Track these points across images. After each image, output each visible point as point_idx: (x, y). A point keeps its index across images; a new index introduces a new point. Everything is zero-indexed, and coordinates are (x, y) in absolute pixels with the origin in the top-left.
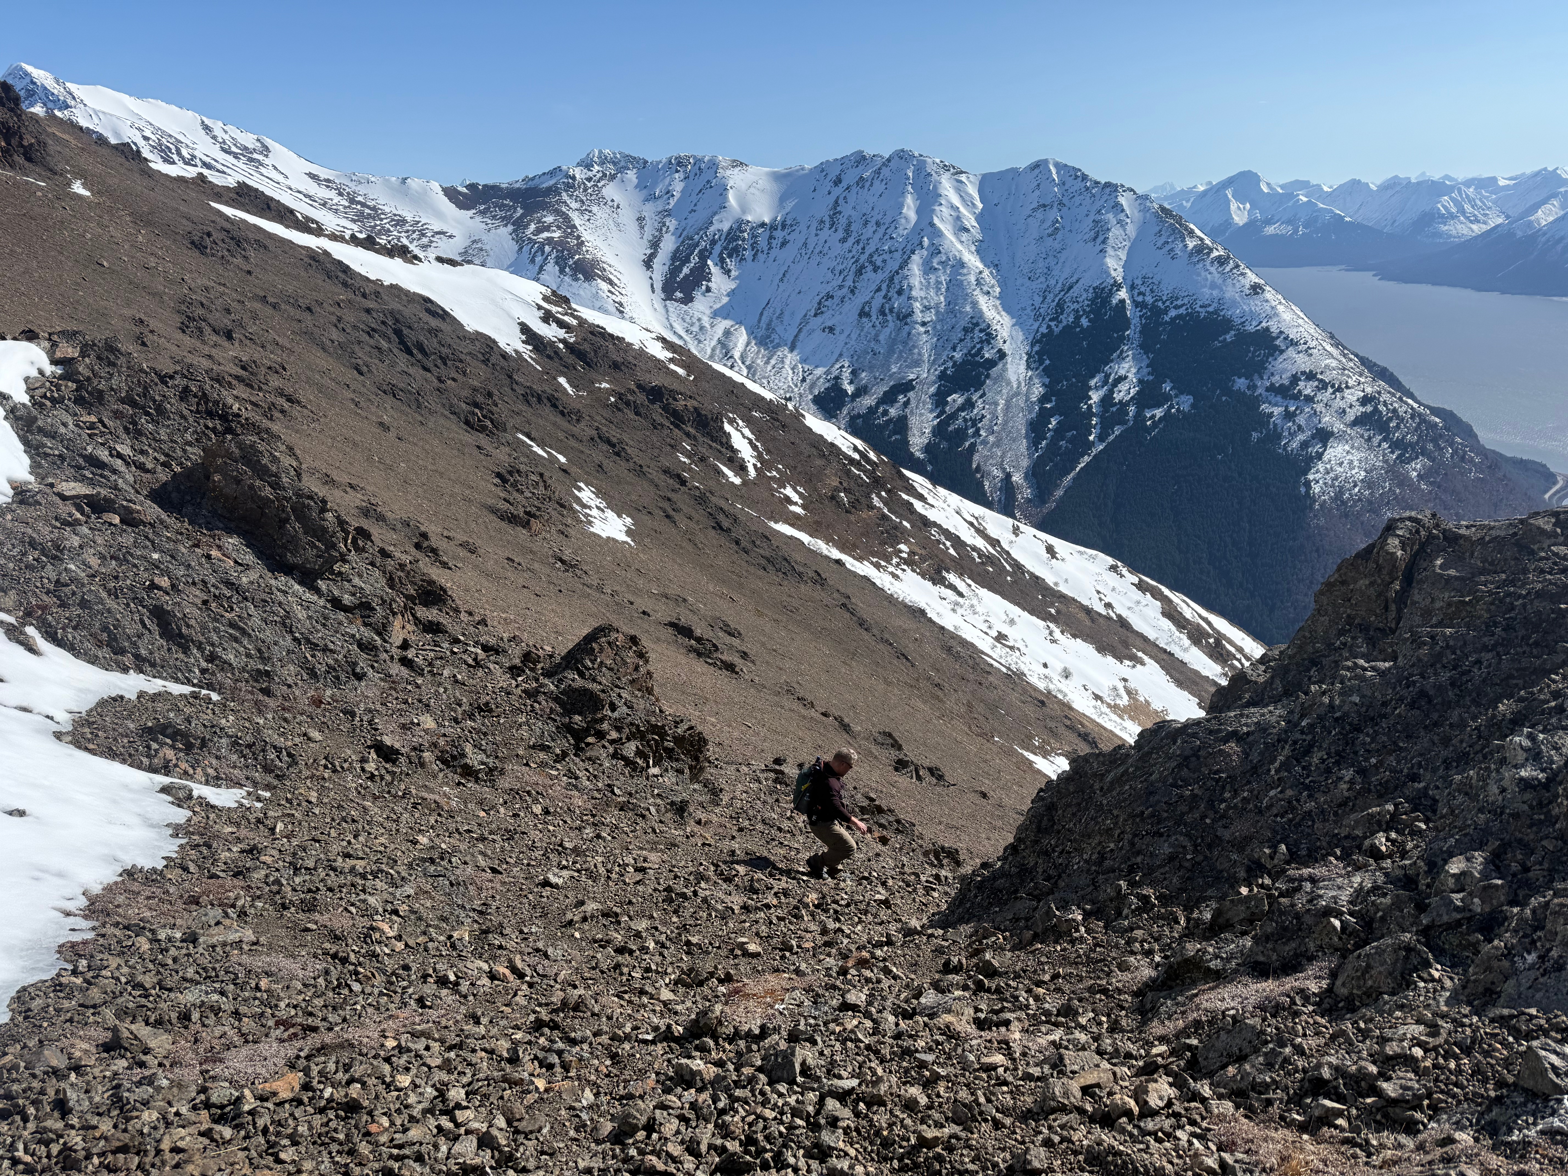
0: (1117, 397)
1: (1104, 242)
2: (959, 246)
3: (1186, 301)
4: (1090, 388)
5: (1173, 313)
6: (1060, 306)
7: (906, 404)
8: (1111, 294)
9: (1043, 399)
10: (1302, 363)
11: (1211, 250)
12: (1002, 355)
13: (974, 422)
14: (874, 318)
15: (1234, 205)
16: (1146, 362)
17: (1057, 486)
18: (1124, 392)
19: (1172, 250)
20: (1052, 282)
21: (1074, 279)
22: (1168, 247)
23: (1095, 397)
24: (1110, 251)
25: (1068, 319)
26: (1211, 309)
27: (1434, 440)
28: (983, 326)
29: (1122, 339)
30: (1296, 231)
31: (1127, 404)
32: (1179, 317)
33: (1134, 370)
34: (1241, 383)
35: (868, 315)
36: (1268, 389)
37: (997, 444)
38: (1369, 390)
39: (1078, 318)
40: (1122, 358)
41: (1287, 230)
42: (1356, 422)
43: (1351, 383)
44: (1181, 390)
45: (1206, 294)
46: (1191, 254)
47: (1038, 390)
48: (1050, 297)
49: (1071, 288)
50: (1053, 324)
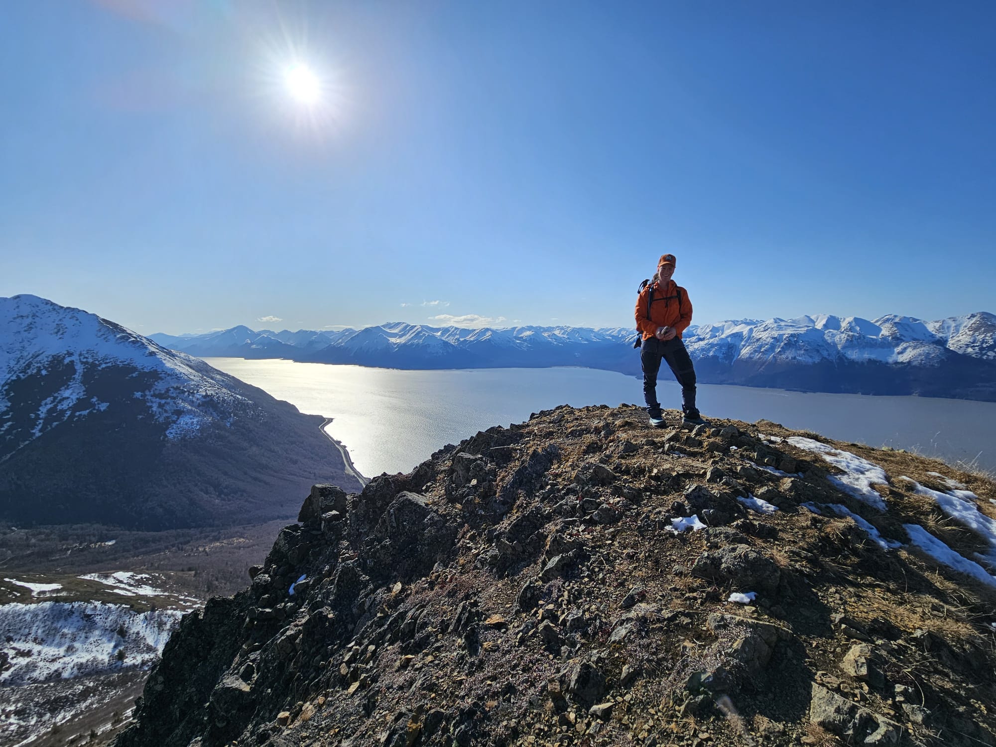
0: (60, 408)
3: (112, 360)
5: (104, 366)
6: (29, 365)
8: (63, 357)
16: (84, 389)
18: (67, 405)
19: (106, 338)
20: (25, 354)
21: (41, 352)
22: (104, 336)
23: (45, 409)
24: (67, 337)
25: (33, 371)
29: (69, 380)
31: (66, 410)
32: (107, 367)
33: (75, 394)
34: (138, 395)
36: (152, 396)
39: (40, 371)
40: (68, 389)
42: (199, 406)
44: (103, 401)
46: (117, 340)
49: (37, 356)
50: (21, 375)
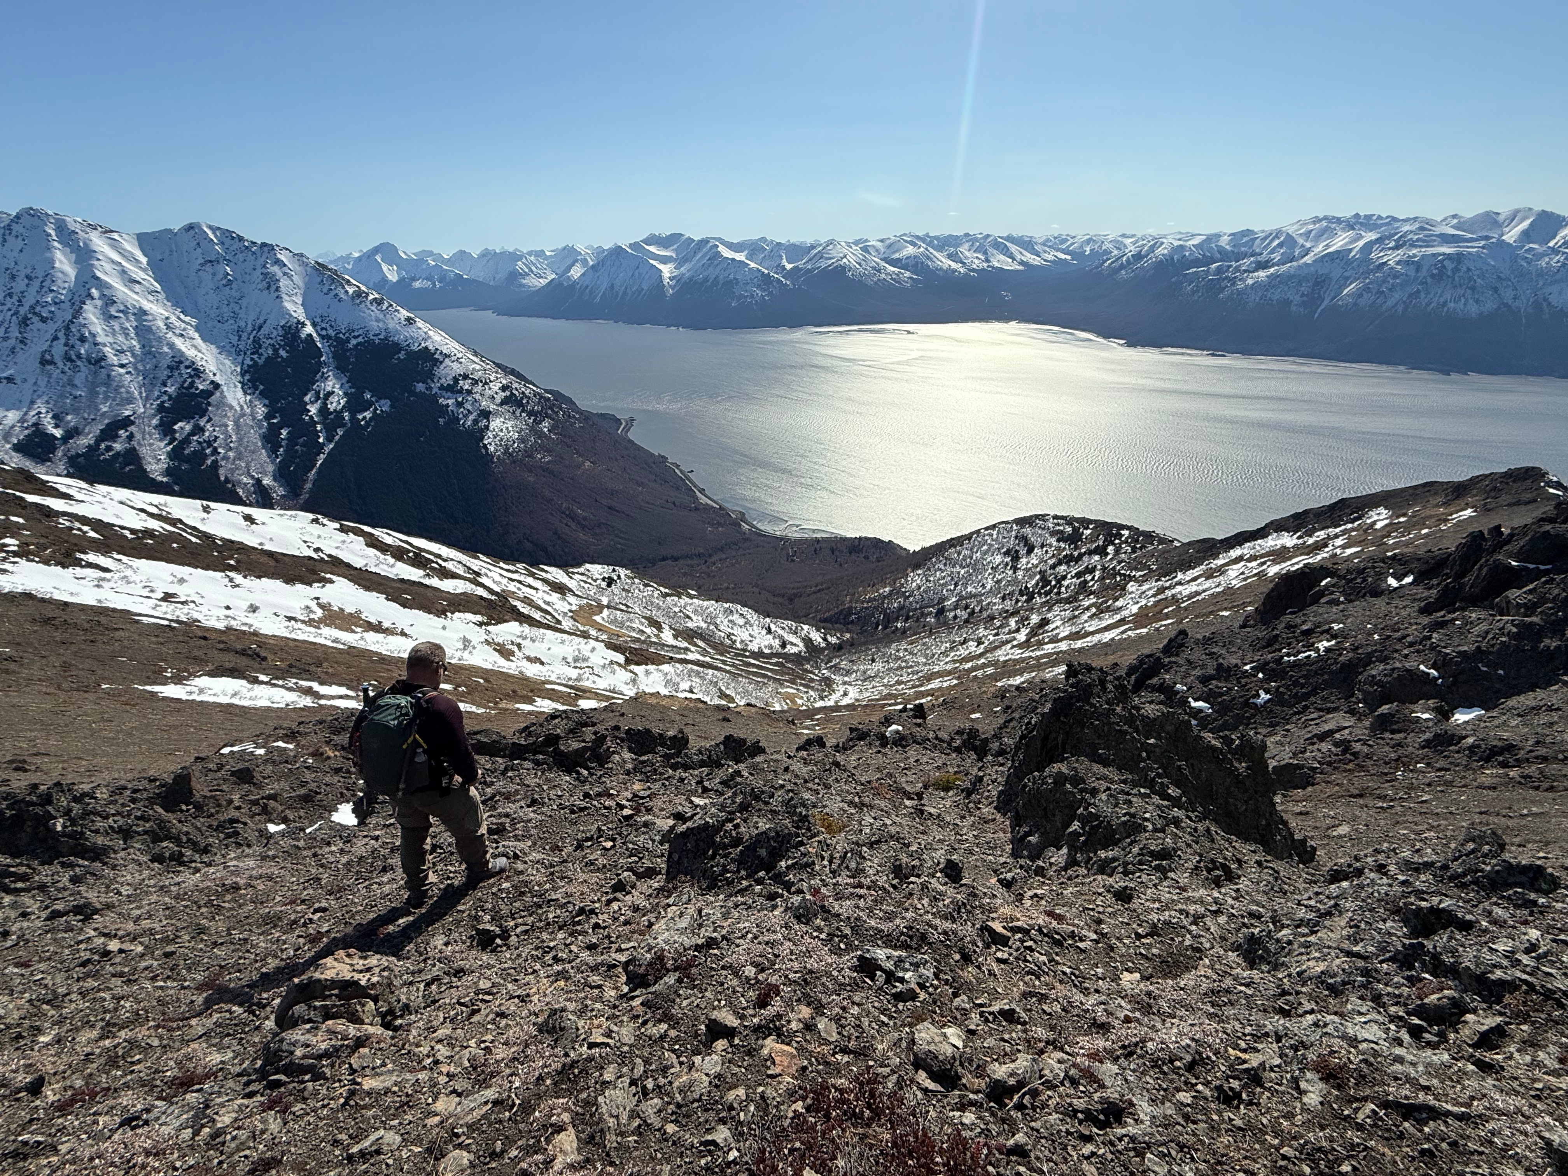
0: (331, 407)
1: (277, 289)
2: (135, 296)
3: (360, 332)
4: (306, 404)
5: (354, 342)
6: (257, 342)
7: (131, 437)
8: (298, 331)
9: (268, 417)
10: (457, 369)
11: (367, 294)
12: (217, 386)
13: (209, 443)
14: (60, 364)
15: (385, 268)
16: (345, 380)
17: (305, 481)
18: (337, 402)
19: (336, 295)
20: (242, 324)
21: (261, 321)
22: (332, 293)
23: (313, 410)
24: (285, 297)
25: (267, 352)
26: (381, 337)
27: (551, 408)
28: (187, 363)
29: (320, 364)
30: (434, 285)
31: (341, 411)
32: (359, 344)
33: (337, 386)
34: (420, 387)
35: (52, 362)
36: (440, 389)
37: (239, 457)
38: (504, 382)
39: (276, 351)
40: (325, 378)
41: (427, 284)
42: (502, 403)
43: (492, 378)
44: (378, 396)
45: (375, 326)
46: (353, 298)
47: (261, 411)
48: (244, 336)
49: (260, 327)
50: (255, 357)
